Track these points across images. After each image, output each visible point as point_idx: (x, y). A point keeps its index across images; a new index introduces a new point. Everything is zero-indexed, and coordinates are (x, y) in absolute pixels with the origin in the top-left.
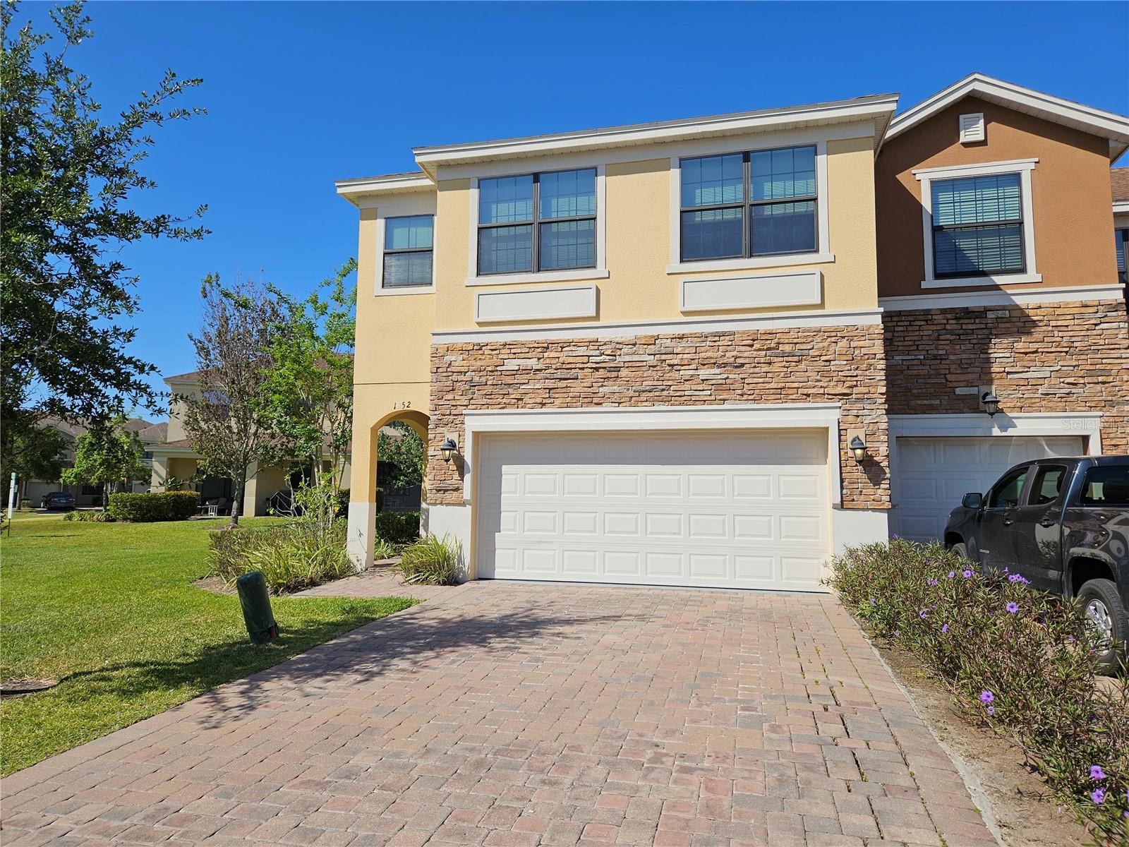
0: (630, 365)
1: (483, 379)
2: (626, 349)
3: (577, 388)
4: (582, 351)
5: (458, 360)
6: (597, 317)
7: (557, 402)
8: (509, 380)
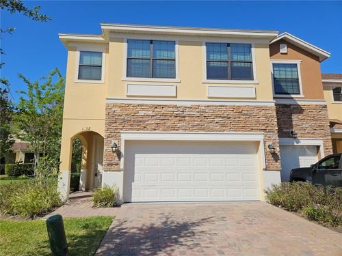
0: (190, 116)
1: (129, 119)
2: (188, 110)
3: (169, 123)
4: (171, 109)
5: (118, 110)
6: (176, 97)
7: (161, 129)
8: (140, 119)
